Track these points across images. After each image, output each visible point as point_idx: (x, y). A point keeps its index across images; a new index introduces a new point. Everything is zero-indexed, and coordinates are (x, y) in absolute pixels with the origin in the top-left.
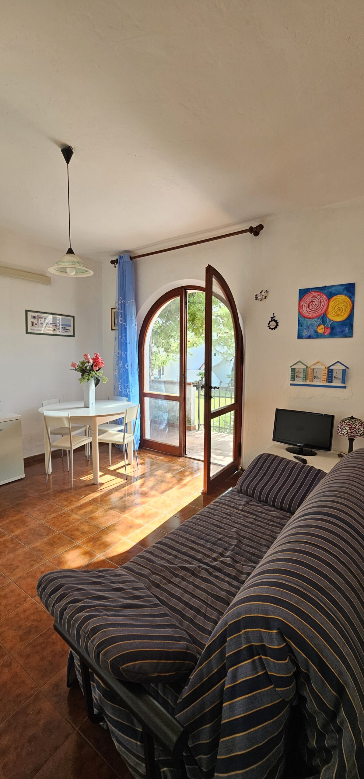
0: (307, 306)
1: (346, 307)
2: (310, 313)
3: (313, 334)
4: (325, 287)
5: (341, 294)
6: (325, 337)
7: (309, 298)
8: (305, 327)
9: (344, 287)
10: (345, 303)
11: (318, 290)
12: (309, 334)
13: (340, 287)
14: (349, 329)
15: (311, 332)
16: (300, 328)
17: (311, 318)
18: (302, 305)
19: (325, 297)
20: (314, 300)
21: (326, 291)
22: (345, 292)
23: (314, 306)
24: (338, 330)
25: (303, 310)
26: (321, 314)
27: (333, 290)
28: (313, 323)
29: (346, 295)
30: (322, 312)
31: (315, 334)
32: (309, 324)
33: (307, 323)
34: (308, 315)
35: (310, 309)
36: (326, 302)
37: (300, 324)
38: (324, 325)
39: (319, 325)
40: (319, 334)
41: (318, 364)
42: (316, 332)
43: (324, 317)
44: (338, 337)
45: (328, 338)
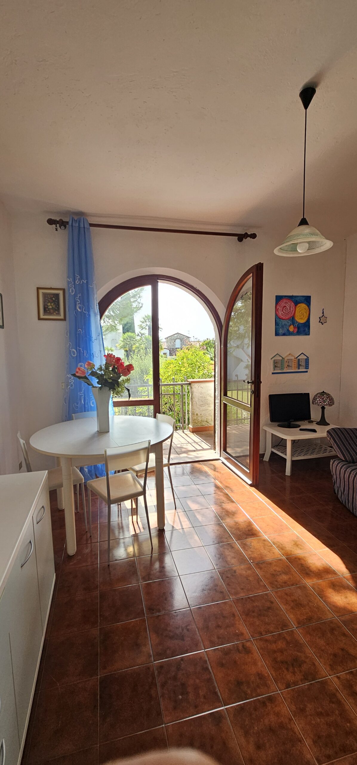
0: (282, 309)
1: (306, 312)
2: (284, 315)
3: (286, 332)
4: (293, 296)
5: (303, 303)
6: (294, 334)
7: (283, 303)
8: (280, 326)
9: (304, 298)
10: (305, 310)
11: (288, 298)
12: (283, 332)
13: (302, 297)
14: (308, 329)
15: (285, 330)
16: (277, 327)
17: (284, 320)
18: (278, 309)
19: (293, 304)
20: (286, 306)
21: (293, 299)
22: (305, 302)
23: (286, 310)
24: (302, 329)
25: (278, 312)
26: (291, 316)
27: (298, 299)
28: (286, 323)
29: (306, 304)
30: (292, 315)
31: (288, 332)
32: (283, 324)
33: (282, 323)
34: (282, 317)
35: (283, 312)
36: (294, 307)
37: (277, 324)
38: (293, 325)
39: (290, 325)
40: (290, 332)
41: (290, 356)
42: (288, 330)
43: (293, 319)
44: (302, 335)
45: (296, 335)
